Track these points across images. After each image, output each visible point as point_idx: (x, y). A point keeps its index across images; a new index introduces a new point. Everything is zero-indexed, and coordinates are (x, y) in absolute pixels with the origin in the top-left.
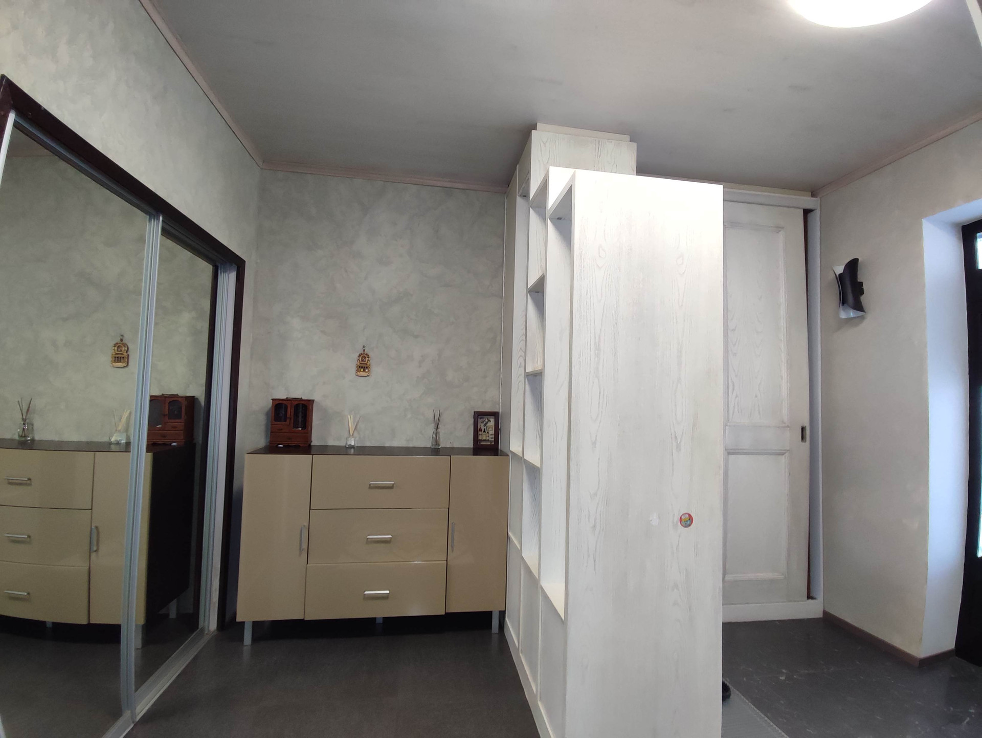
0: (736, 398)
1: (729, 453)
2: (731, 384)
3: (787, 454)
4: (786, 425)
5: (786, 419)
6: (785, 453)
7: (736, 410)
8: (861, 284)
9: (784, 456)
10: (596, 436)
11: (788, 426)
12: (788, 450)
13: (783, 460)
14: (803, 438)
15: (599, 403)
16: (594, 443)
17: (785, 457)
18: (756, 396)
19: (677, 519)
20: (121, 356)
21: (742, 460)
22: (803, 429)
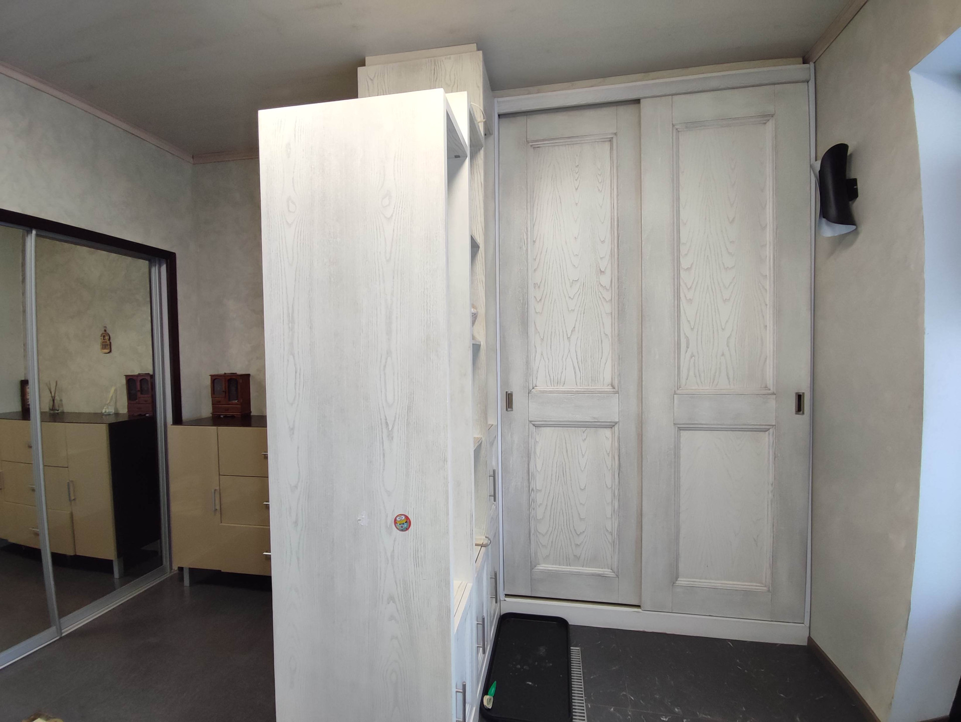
0: (691, 357)
1: (680, 429)
2: (683, 340)
3: (771, 430)
4: (770, 392)
5: (770, 382)
6: (769, 429)
7: (691, 373)
8: (854, 182)
9: (767, 433)
10: (294, 421)
11: (773, 394)
12: (773, 425)
13: (766, 439)
14: (799, 408)
15: (295, 384)
16: (292, 429)
17: (769, 434)
18: (723, 355)
19: (390, 520)
20: (107, 344)
21: (701, 437)
22: (800, 398)
